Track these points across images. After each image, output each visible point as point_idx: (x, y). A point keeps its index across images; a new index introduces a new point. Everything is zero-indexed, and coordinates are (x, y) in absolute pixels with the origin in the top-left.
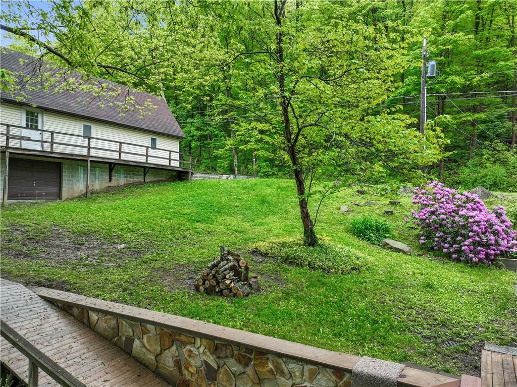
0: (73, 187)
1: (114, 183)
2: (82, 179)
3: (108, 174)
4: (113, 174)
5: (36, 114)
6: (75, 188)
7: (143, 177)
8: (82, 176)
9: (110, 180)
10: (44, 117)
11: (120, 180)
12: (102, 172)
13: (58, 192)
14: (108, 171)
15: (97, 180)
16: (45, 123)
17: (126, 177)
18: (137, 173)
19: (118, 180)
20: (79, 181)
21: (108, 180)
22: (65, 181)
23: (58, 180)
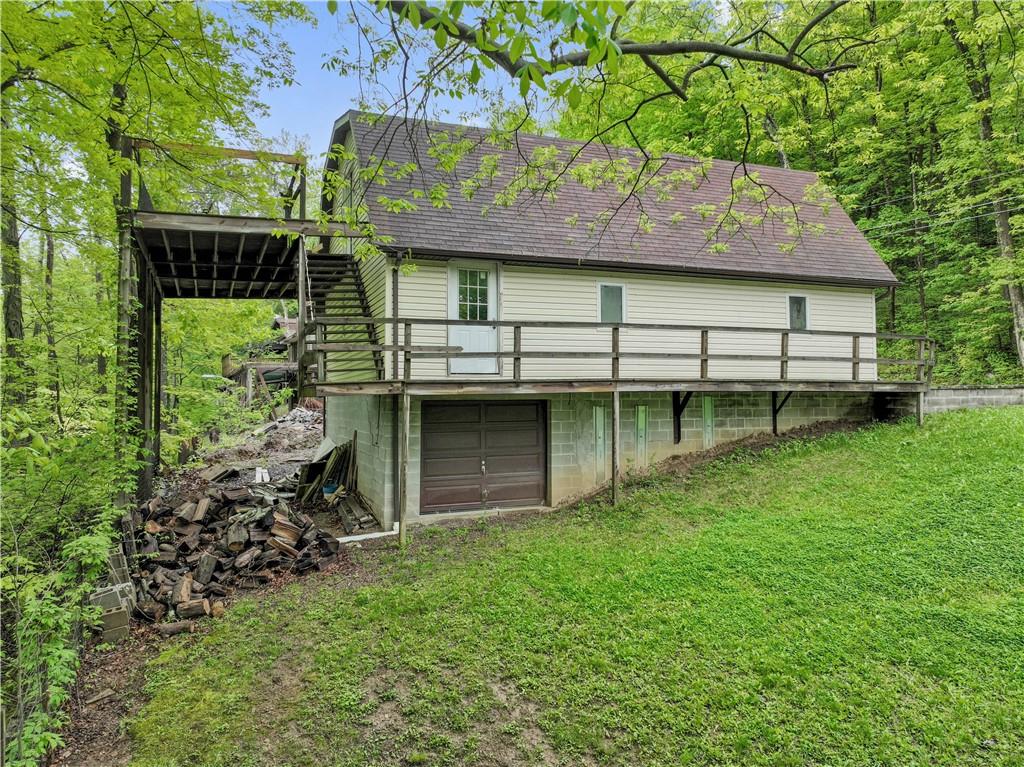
0: (580, 467)
1: (688, 445)
2: (600, 441)
3: (669, 419)
4: (685, 418)
5: (483, 277)
6: (585, 469)
7: (769, 418)
8: (601, 433)
9: (678, 438)
10: (502, 280)
11: (705, 434)
12: (655, 415)
13: (542, 482)
14: (670, 411)
15: (641, 440)
16: (503, 298)
17: (722, 424)
18: (752, 409)
19: (699, 435)
20: (594, 447)
21: (671, 437)
22: (558, 451)
23: (541, 450)
